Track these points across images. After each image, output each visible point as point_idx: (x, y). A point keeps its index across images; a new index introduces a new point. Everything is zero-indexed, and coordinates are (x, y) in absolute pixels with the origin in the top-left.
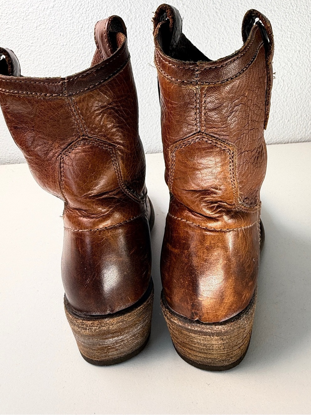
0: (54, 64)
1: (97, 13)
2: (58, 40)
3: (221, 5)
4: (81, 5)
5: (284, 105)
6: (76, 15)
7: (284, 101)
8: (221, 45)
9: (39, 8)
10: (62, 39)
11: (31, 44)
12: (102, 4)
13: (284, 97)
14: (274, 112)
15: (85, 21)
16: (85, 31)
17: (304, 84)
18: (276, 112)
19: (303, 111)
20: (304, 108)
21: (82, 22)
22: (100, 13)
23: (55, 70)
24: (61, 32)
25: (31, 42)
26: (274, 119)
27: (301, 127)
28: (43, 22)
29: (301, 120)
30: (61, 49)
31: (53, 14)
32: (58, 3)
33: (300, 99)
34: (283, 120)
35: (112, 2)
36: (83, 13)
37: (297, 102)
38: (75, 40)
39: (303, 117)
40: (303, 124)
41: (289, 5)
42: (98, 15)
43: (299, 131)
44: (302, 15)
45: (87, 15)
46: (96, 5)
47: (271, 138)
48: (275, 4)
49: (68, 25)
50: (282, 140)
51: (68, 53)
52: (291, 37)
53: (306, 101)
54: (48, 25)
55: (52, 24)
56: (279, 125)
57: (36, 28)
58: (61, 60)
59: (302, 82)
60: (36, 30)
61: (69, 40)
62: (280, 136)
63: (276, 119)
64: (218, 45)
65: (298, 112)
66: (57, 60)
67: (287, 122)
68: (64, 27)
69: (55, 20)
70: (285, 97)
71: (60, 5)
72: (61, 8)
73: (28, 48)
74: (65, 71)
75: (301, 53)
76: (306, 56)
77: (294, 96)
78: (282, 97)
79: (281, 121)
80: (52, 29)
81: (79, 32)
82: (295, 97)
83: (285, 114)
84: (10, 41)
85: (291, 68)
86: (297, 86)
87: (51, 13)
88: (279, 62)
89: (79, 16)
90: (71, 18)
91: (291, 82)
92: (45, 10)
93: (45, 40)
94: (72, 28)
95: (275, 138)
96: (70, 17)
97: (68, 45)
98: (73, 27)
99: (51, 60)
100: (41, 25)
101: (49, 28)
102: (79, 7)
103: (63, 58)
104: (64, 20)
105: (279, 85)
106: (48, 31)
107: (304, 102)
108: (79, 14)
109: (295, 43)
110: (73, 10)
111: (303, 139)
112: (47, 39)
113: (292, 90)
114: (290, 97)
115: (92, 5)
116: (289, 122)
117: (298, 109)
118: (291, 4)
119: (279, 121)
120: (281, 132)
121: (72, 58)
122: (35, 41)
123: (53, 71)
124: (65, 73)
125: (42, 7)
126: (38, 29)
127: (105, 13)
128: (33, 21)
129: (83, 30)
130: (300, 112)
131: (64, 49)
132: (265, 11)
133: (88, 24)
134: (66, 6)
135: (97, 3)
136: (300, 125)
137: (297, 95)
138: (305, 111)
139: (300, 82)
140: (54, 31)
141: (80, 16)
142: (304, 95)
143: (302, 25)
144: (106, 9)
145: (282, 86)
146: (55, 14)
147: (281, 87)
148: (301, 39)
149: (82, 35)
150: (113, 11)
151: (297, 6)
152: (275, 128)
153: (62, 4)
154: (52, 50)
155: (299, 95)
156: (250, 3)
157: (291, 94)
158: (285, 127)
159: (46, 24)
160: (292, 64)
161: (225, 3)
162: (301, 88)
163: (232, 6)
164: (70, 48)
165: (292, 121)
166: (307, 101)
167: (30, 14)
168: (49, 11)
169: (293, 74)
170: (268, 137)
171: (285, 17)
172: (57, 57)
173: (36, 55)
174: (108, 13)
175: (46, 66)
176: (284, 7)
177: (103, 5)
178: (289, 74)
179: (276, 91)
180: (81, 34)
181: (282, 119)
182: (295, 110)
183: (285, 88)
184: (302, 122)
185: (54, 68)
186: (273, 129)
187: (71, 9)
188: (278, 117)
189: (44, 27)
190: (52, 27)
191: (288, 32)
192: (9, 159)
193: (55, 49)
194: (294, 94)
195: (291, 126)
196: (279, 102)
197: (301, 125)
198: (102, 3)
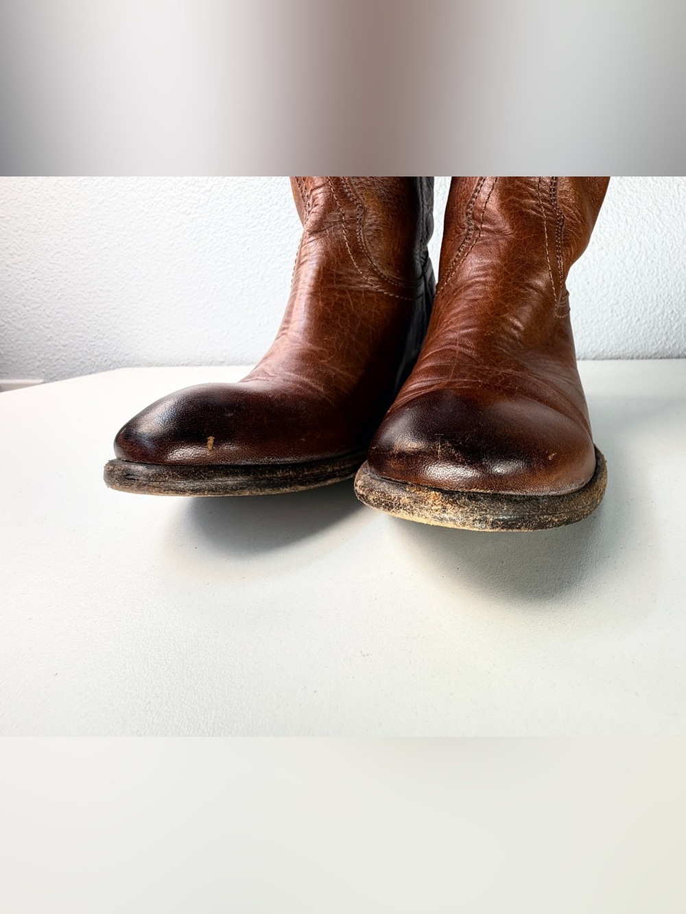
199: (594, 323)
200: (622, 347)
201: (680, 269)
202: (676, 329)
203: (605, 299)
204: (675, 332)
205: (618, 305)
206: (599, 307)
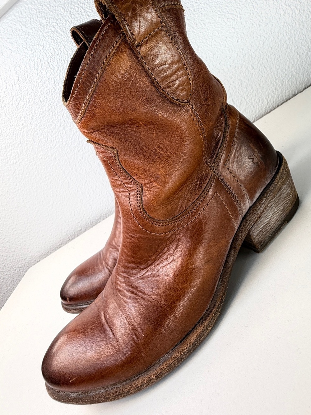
0: (52, 132)
1: (59, 59)
2: (42, 108)
4: (41, 61)
5: (304, 33)
6: (42, 74)
8: (198, 11)
9: (7, 88)
11: (22, 126)
12: (58, 47)
13: (299, 24)
14: (297, 47)
15: (54, 73)
16: (60, 83)
18: (298, 46)
21: (52, 76)
22: (62, 57)
24: (39, 98)
25: (21, 124)
28: (19, 99)
30: (49, 114)
31: (23, 86)
32: (20, 72)
35: (66, 38)
36: (47, 68)
38: (56, 98)
42: (61, 60)
45: (52, 67)
46: (53, 52)
47: (308, 78)
49: (41, 88)
51: (57, 114)
54: (25, 99)
55: (28, 95)
57: (17, 109)
58: (55, 125)
60: (18, 110)
61: (51, 102)
63: (303, 54)
64: (194, 13)
66: (52, 127)
68: (40, 92)
69: (28, 91)
72: (26, 76)
73: (22, 132)
74: (66, 133)
78: (297, 25)
80: (30, 101)
81: (55, 88)
84: (4, 134)
87: (21, 86)
89: (45, 73)
90: (40, 80)
92: (14, 86)
93: (31, 115)
94: (47, 89)
97: (53, 107)
99: (47, 130)
100: (19, 104)
101: (28, 102)
102: (40, 63)
103: (56, 122)
104: (35, 85)
106: (28, 105)
108: (44, 70)
110: (37, 70)
112: (32, 113)
114: (306, 19)
115: (51, 55)
121: (63, 117)
122: (23, 121)
123: (55, 139)
124: (66, 135)
125: (10, 86)
126: (19, 108)
127: (66, 54)
128: (11, 103)
129: (57, 84)
131: (52, 112)
133: (58, 75)
135: (53, 49)
140: (33, 101)
141: (47, 73)
144: (65, 50)
145: (291, 12)
146: (25, 85)
147: (290, 16)
149: (59, 89)
150: (72, 47)
153: (24, 72)
154: (42, 120)
164: (57, 109)
167: (4, 98)
172: (51, 124)
173: (32, 133)
174: (69, 52)
175: (46, 139)
179: (287, 23)
180: (57, 89)
185: (54, 136)
186: (304, 68)
190: (29, 99)
192: (67, 237)
198: (58, 45)
199: (291, 68)
203: (288, 50)
205: (299, 48)
206: (288, 56)
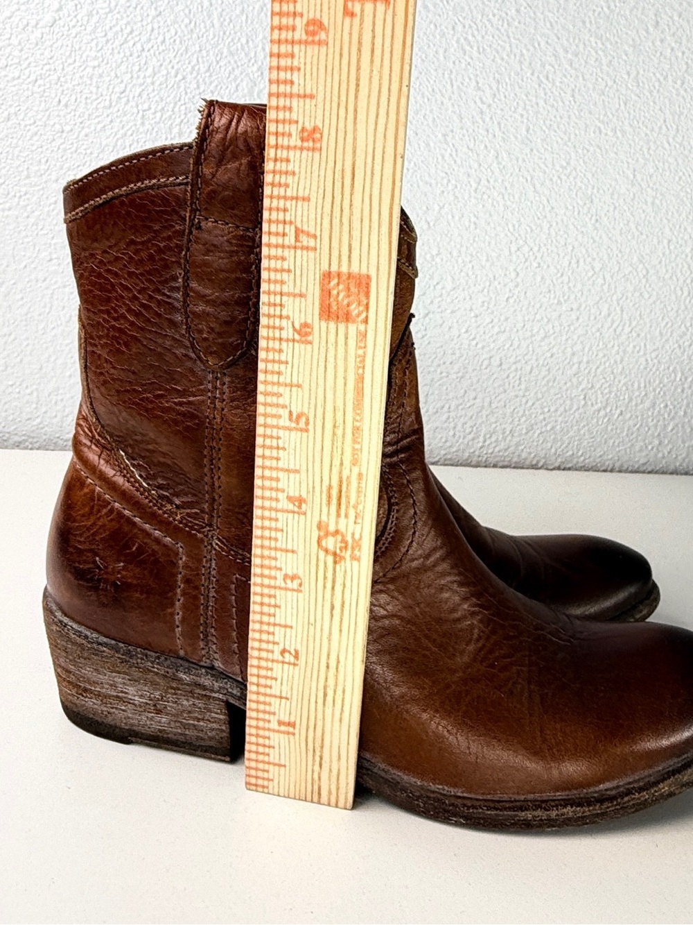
3: (495, 95)
7: (616, 362)
10: (62, 113)
17: (670, 324)
19: (659, 393)
20: (661, 385)
23: (25, 194)
26: (586, 403)
27: (650, 432)
29: (653, 413)
33: (655, 361)
34: (608, 410)
37: (648, 369)
39: (657, 409)
40: (656, 426)
41: (659, 124)
43: (642, 444)
44: (686, 152)
48: (627, 115)
50: (598, 460)
52: (653, 203)
53: (668, 368)
56: (597, 422)
59: (667, 320)
62: (594, 451)
65: (646, 395)
67: (617, 415)
70: (621, 353)
71: (72, 24)
75: (672, 247)
76: (684, 256)
77: (642, 353)
79: (602, 413)
82: (645, 354)
83: (616, 394)
85: (644, 281)
86: (653, 328)
88: (618, 263)
91: (640, 315)
95: (582, 455)
96: (96, 58)
98: (98, 88)
105: (609, 319)
107: (664, 370)
109: (661, 220)
111: (650, 465)
113: (638, 335)
116: (621, 418)
117: (648, 385)
118: (665, 121)
119: (599, 410)
120: (599, 440)
130: (651, 396)
132: (599, 128)
134: (89, 29)
136: (647, 429)
137: (648, 352)
138: (664, 393)
139: (660, 318)
142: (667, 352)
143: (684, 178)
148: (677, 211)
151: (678, 130)
152: (586, 428)
155: (654, 350)
156: (567, 103)
157: (634, 347)
158: (609, 428)
159: (23, 67)
160: (648, 272)
161: (507, 94)
162: (661, 334)
163: (521, 103)
165: (629, 415)
166: (671, 369)
168: (38, 34)
169: (646, 296)
170: (565, 451)
171: (646, 151)
176: (647, 127)
177: (191, 43)
178: (637, 294)
181: (605, 408)
182: (639, 387)
183: (623, 330)
184: (652, 420)
187: (100, 39)
188: (597, 399)
189: (17, 75)
191: (649, 190)
193: (36, 138)
194: (643, 347)
195: (626, 429)
196: (605, 363)
197: (649, 429)
200: (599, 452)
201: (674, 349)
202: (672, 430)
204: (670, 434)
